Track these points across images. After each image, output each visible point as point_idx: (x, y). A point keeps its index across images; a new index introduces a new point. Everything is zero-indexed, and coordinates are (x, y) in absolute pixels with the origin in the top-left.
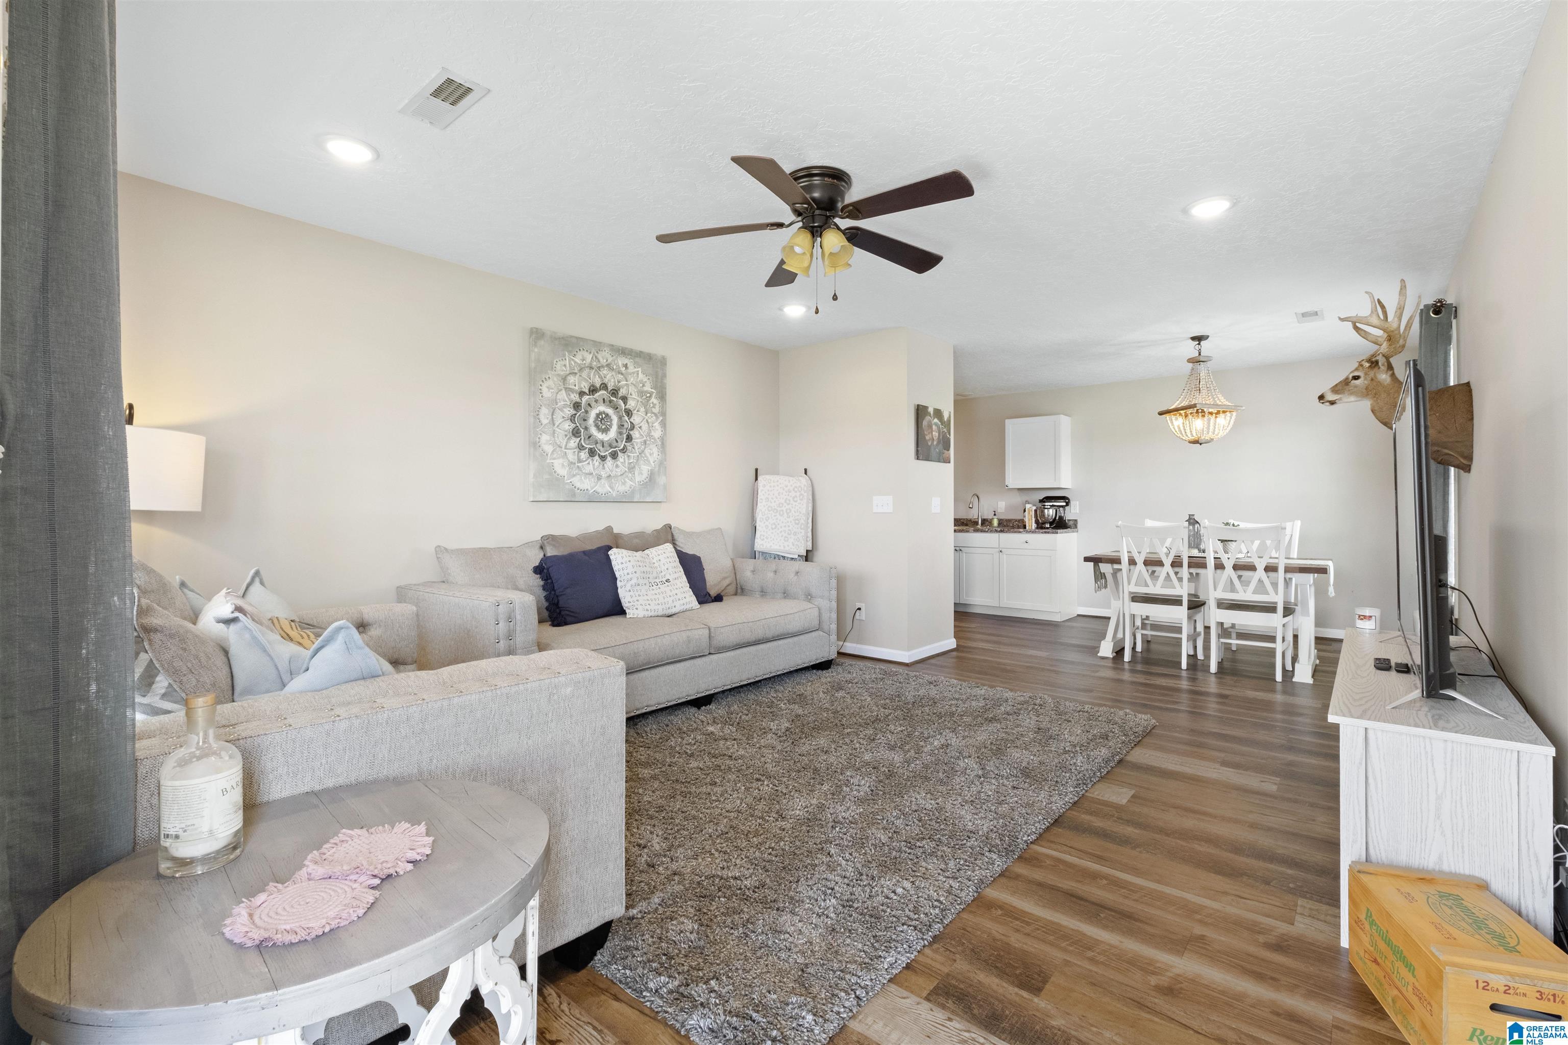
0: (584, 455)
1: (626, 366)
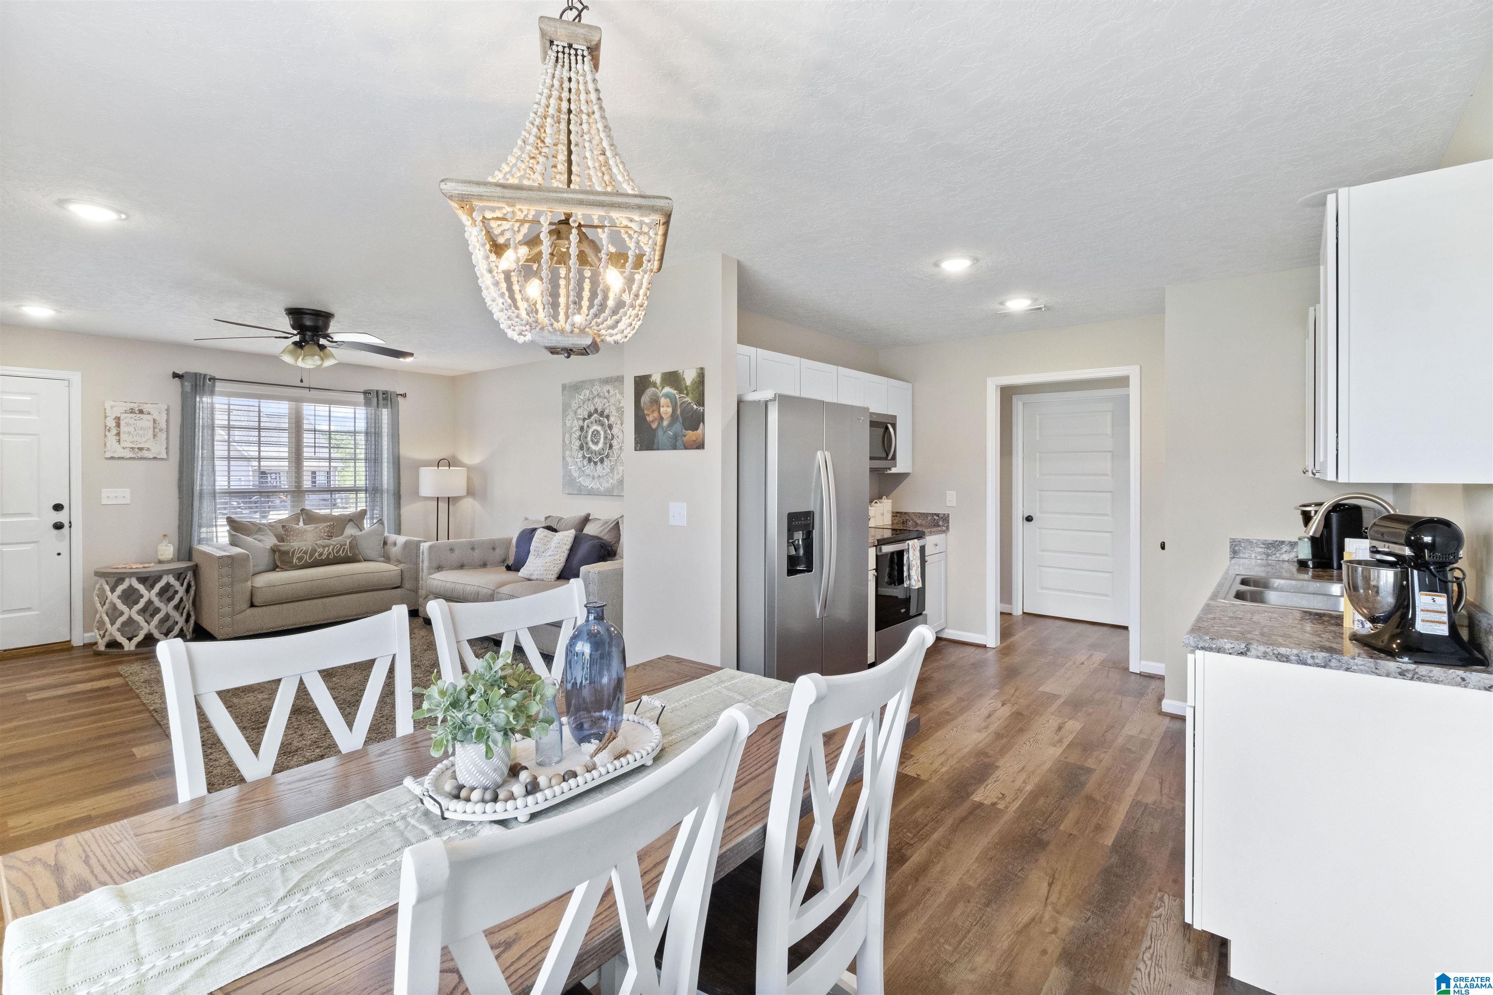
0: (586, 462)
1: (608, 392)
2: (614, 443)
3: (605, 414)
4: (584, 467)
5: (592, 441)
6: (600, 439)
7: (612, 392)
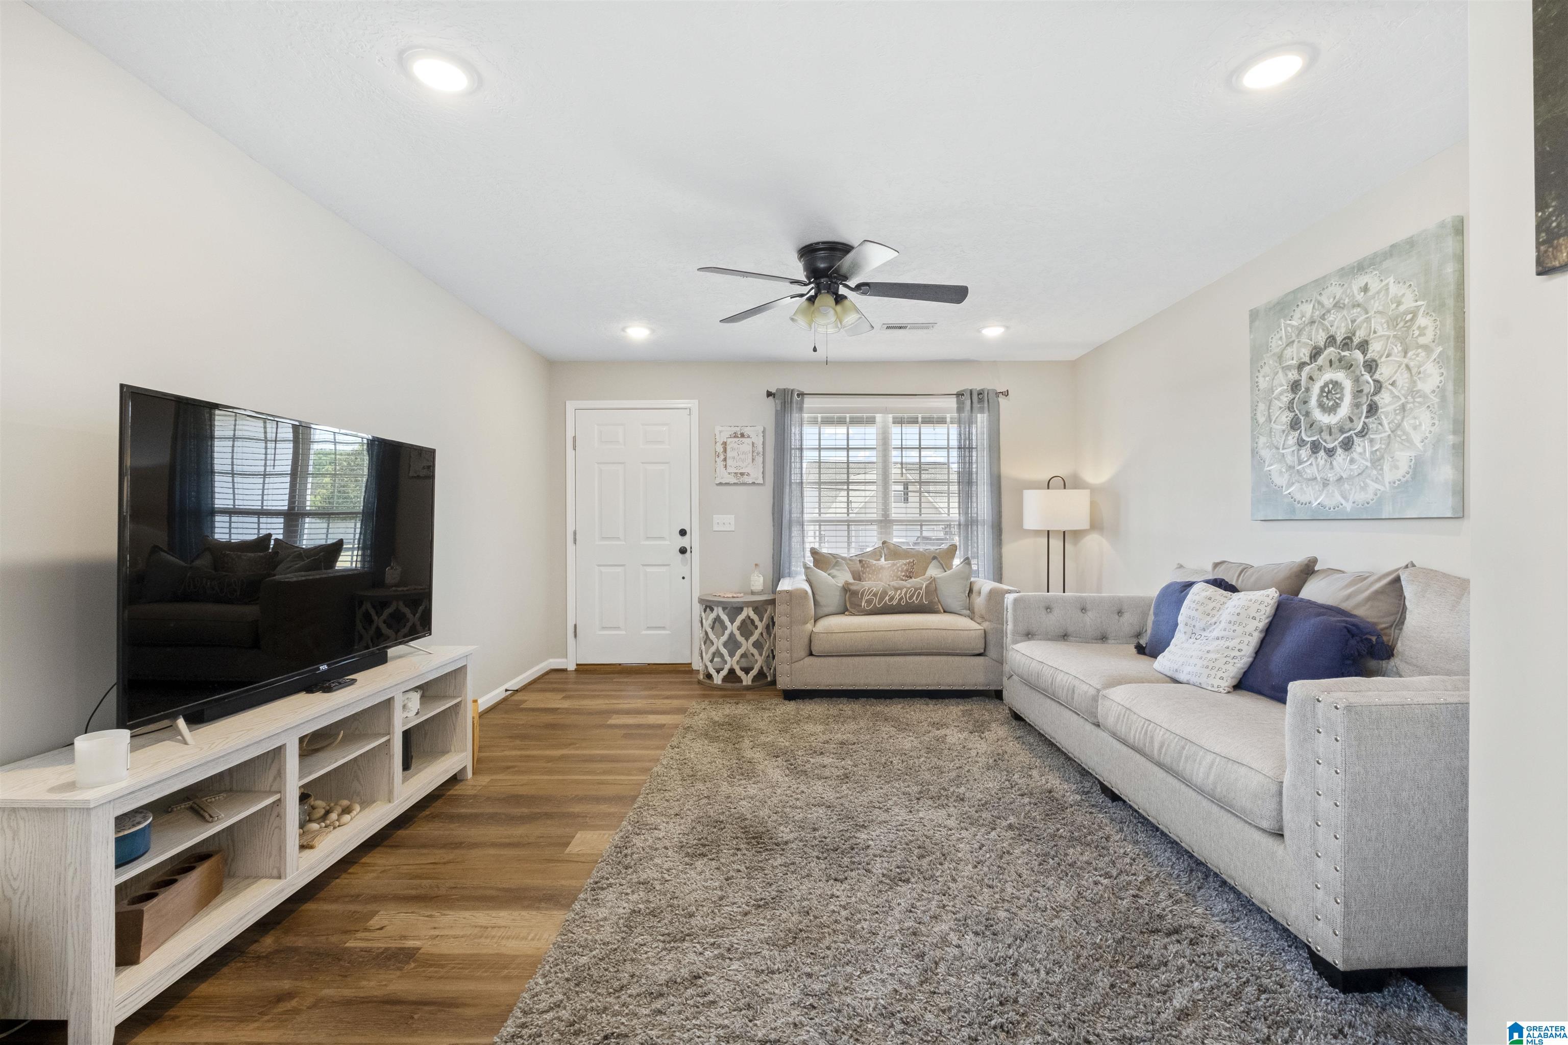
0: (1305, 453)
1: (1365, 289)
2: (1384, 399)
3: (1356, 340)
4: (1300, 462)
5: (1321, 406)
6: (1341, 399)
7: (1375, 286)
